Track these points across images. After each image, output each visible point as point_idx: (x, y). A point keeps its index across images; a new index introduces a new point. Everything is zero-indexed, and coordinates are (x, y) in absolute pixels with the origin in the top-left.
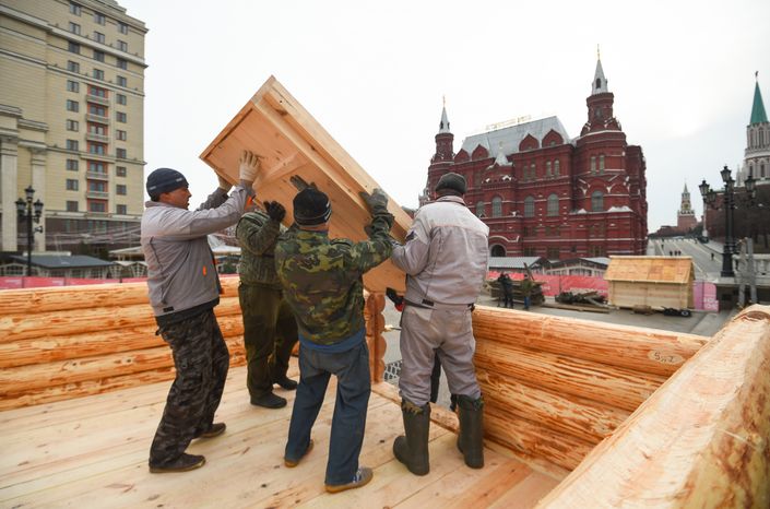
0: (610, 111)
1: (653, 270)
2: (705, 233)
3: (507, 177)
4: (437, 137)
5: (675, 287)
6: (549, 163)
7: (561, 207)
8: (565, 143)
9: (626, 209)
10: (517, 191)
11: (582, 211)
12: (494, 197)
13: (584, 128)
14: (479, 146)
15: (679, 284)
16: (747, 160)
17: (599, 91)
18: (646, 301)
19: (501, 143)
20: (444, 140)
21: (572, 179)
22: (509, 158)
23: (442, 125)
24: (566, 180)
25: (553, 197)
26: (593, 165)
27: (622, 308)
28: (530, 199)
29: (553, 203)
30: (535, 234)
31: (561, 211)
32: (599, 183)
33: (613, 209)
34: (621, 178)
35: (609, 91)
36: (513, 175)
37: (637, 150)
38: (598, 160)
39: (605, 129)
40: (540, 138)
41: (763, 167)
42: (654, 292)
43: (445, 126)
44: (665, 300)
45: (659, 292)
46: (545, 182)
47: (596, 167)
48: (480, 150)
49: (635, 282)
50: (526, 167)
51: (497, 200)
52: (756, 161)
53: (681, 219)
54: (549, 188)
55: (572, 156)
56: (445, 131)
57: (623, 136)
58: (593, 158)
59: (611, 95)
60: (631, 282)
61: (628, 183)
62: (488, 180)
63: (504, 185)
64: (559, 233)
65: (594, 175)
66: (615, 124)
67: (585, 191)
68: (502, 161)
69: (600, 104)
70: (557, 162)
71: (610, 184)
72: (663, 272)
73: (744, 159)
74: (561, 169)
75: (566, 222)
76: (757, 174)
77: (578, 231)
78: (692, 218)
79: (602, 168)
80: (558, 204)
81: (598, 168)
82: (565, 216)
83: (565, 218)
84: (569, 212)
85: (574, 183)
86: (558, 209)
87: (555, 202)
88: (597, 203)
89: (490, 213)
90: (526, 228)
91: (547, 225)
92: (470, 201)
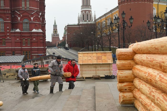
1: (98, 58)
2: (67, 46)
5: (109, 65)
7: (5, 27)
9: (40, 31)
11: (18, 30)
15: (110, 64)
16: (82, 11)
18: (96, 73)
21: (11, 11)
24: (8, 10)
26: (23, 3)
27: (86, 78)
31: (5, 29)
32: (27, 14)
33: (34, 30)
34: (37, 13)
41: (87, 15)
42: (100, 68)
44: (104, 72)
45: (101, 68)
49: (93, 64)
52: (85, 12)
53: (53, 38)
60: (90, 64)
61: (41, 16)
64: (5, 43)
65: (23, 9)
67: (19, 18)
71: (32, 16)
72: (103, 59)
73: (81, 10)
74: (4, 3)
75: (8, 36)
76: (86, 19)
77: (16, 42)
78: (58, 38)
79: (28, 6)
80: (3, 25)
81: (26, 5)
82: (8, 33)
83: (8, 34)
84: (10, 31)
85: (13, 13)
86: (3, 28)
87: (1, 23)
88: (26, 27)
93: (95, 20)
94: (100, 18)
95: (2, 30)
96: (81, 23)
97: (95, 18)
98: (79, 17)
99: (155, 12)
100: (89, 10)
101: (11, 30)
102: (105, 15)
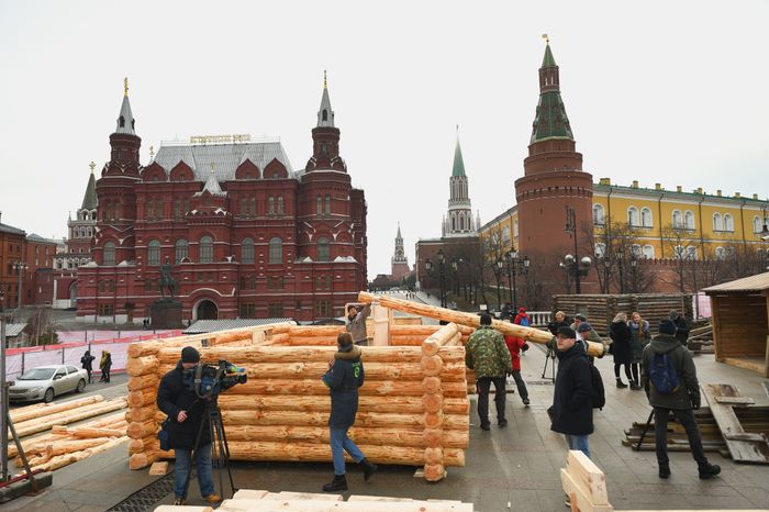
0: (336, 149)
2: (418, 284)
3: (220, 210)
4: (113, 137)
6: (272, 199)
7: (284, 254)
8: (290, 177)
9: (351, 259)
10: (232, 229)
11: (308, 260)
12: (202, 235)
13: (309, 163)
14: (182, 162)
16: (450, 211)
17: (325, 124)
19: (212, 165)
20: (125, 144)
21: (296, 221)
22: (224, 185)
23: (122, 121)
24: (288, 221)
25: (276, 241)
26: (319, 206)
28: (248, 241)
29: (276, 249)
30: (254, 286)
31: (285, 258)
32: (325, 228)
33: (339, 259)
34: (346, 225)
35: (336, 126)
36: (228, 209)
37: (360, 194)
38: (324, 201)
39: (330, 168)
40: (261, 166)
41: (462, 219)
43: (128, 124)
46: (267, 222)
47: (321, 210)
48: (182, 168)
50: (245, 200)
51: (206, 240)
52: (457, 213)
53: (395, 266)
54: (271, 230)
55: (296, 194)
56: (126, 130)
57: (348, 178)
58: (319, 199)
59: (337, 131)
61: (352, 230)
62: (194, 212)
63: (218, 220)
64: (283, 285)
65: (319, 218)
66: (340, 164)
67: (310, 236)
68: (213, 188)
69: (326, 138)
70: (281, 199)
71: (336, 230)
73: (448, 209)
74: (284, 208)
75: (290, 271)
76: (458, 227)
77: (303, 283)
78: (406, 266)
79: (328, 211)
80: (281, 250)
81: (323, 211)
82: (290, 265)
83: (289, 268)
84: (293, 261)
85: (300, 225)
86: (281, 257)
87: (278, 247)
88: (324, 251)
89: (197, 257)
90: (243, 278)
91: (269, 275)
92: (167, 238)
93: (480, 230)
94: (488, 225)
95: (278, 260)
96: (448, 236)
97: (479, 224)
98: (444, 224)
99: (601, 214)
100: (466, 207)
101: (295, 260)
102: (498, 219)
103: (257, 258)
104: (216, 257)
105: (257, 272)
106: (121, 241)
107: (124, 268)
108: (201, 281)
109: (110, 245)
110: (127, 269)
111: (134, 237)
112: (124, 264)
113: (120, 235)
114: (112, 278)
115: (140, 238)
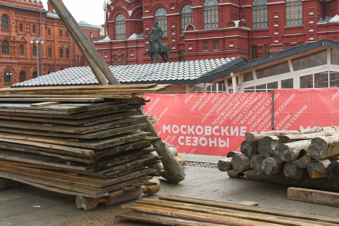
7: (305, 13)
75: (312, 35)
80: (301, 8)
82: (311, 27)
83: (312, 31)
86: (301, 17)
87: (297, 4)
89: (201, 23)
90: (254, 47)
91: (287, 41)
92: (172, 5)
95: (297, 22)
101: (319, 20)
103: (271, 21)
104: (221, 22)
105: (271, 39)
106: (130, 12)
107: (132, 42)
108: (206, 51)
109: (121, 18)
110: (137, 42)
111: (141, 8)
112: (134, 37)
113: (129, 6)
114: (123, 52)
115: (147, 8)
